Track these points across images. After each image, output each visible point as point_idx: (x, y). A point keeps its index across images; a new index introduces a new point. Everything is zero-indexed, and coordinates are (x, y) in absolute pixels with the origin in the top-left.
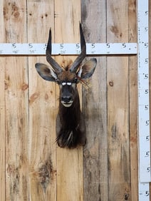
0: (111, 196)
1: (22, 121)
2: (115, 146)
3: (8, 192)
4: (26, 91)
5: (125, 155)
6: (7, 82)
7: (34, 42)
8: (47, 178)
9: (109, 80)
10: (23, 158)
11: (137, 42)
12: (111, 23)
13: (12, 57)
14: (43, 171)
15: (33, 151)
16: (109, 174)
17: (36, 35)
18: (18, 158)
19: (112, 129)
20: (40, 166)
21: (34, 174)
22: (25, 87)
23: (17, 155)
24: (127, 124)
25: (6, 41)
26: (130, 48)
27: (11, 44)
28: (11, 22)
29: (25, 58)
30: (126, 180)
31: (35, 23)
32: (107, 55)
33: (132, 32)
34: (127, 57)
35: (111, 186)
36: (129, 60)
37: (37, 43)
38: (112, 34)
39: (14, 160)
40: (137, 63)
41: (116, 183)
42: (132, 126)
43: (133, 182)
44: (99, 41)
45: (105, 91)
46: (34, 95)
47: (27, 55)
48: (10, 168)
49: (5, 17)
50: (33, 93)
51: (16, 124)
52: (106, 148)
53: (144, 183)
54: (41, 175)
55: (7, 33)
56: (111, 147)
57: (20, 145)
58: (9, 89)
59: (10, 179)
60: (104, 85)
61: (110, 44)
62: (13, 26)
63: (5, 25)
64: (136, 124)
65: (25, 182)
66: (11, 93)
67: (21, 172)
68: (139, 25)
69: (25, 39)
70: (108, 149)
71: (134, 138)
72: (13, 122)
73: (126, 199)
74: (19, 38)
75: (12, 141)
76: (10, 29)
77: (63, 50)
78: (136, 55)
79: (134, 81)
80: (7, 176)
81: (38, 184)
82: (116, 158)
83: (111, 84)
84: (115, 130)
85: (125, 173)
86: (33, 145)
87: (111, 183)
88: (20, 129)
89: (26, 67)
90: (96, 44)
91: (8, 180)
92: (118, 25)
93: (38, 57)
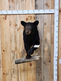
0: (44, 61)
1: (15, 37)
2: (46, 45)
3: (12, 59)
4: (16, 27)
5: (49, 48)
6: (10, 24)
7: (19, 10)
8: (24, 55)
9: (44, 23)
10: (16, 48)
11: (54, 9)
12: (45, 2)
13: (12, 15)
14: (23, 53)
15: (19, 46)
16: (44, 54)
17: (19, 7)
18: (15, 48)
19: (45, 39)
20: (22, 51)
21: (20, 54)
22: (16, 25)
23: (14, 47)
24: (50, 38)
25: (10, 10)
26: (52, 11)
27: (11, 11)
28: (11, 3)
29: (16, 15)
30: (49, 56)
31: (19, 3)
32: (44, 14)
33: (53, 5)
34: (51, 15)
35: (44, 58)
36: (52, 15)
37: (20, 10)
38: (46, 6)
39: (13, 49)
40: (54, 17)
41: (46, 57)
42: (52, 38)
43: (52, 56)
44: (41, 9)
45: (43, 26)
46: (19, 28)
47: (17, 14)
48: (12, 52)
49: (9, 1)
50: (19, 27)
51: (13, 38)
52: (43, 45)
53: (55, 57)
54: (22, 54)
55: (10, 7)
56: (45, 45)
57: (15, 44)
58: (11, 26)
59: (12, 55)
60: (43, 24)
61: (45, 10)
62: (12, 5)
63: (9, 4)
64: (53, 38)
65: (17, 56)
66: (11, 27)
67: (16, 53)
68: (55, 3)
69: (16, 9)
70: (44, 46)
71: (52, 42)
72: (13, 37)
73: (49, 62)
74: (14, 9)
75: (12, 43)
76: (11, 5)
77: (29, 12)
78: (54, 14)
79: (53, 23)
80: (11, 54)
81: (21, 57)
82: (46, 49)
83: (45, 24)
84: (46, 40)
85: (49, 54)
86: (19, 44)
87: (44, 57)
88: (15, 39)
89: (16, 19)
90: (40, 10)
91: (11, 55)
92: (48, 3)
93: (20, 15)
